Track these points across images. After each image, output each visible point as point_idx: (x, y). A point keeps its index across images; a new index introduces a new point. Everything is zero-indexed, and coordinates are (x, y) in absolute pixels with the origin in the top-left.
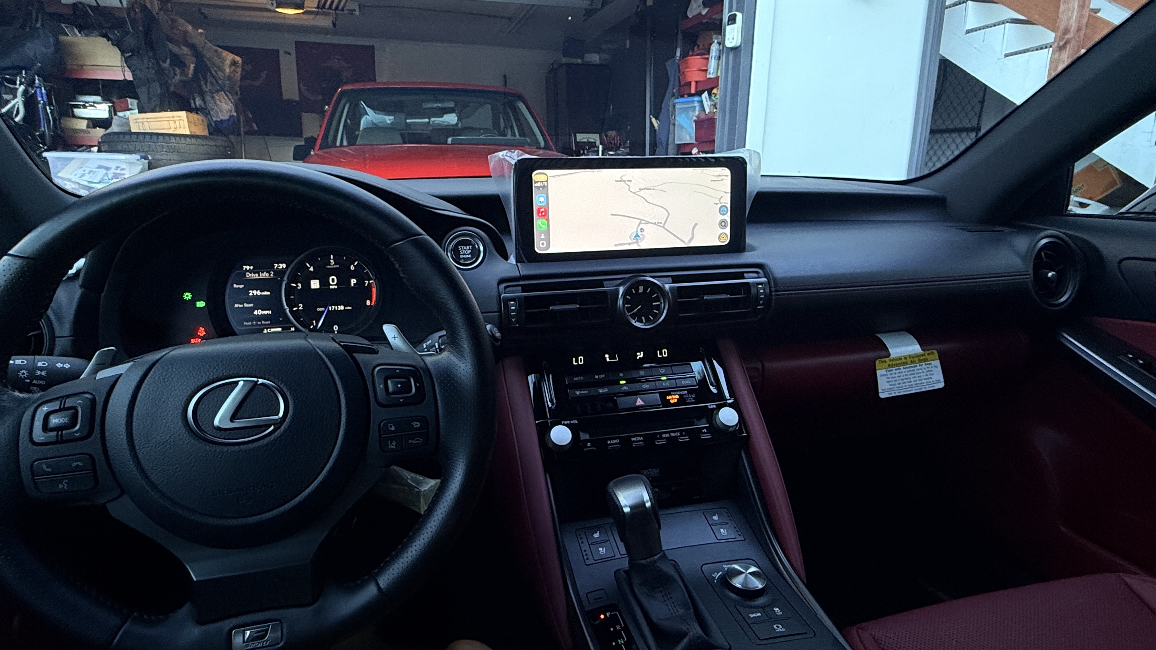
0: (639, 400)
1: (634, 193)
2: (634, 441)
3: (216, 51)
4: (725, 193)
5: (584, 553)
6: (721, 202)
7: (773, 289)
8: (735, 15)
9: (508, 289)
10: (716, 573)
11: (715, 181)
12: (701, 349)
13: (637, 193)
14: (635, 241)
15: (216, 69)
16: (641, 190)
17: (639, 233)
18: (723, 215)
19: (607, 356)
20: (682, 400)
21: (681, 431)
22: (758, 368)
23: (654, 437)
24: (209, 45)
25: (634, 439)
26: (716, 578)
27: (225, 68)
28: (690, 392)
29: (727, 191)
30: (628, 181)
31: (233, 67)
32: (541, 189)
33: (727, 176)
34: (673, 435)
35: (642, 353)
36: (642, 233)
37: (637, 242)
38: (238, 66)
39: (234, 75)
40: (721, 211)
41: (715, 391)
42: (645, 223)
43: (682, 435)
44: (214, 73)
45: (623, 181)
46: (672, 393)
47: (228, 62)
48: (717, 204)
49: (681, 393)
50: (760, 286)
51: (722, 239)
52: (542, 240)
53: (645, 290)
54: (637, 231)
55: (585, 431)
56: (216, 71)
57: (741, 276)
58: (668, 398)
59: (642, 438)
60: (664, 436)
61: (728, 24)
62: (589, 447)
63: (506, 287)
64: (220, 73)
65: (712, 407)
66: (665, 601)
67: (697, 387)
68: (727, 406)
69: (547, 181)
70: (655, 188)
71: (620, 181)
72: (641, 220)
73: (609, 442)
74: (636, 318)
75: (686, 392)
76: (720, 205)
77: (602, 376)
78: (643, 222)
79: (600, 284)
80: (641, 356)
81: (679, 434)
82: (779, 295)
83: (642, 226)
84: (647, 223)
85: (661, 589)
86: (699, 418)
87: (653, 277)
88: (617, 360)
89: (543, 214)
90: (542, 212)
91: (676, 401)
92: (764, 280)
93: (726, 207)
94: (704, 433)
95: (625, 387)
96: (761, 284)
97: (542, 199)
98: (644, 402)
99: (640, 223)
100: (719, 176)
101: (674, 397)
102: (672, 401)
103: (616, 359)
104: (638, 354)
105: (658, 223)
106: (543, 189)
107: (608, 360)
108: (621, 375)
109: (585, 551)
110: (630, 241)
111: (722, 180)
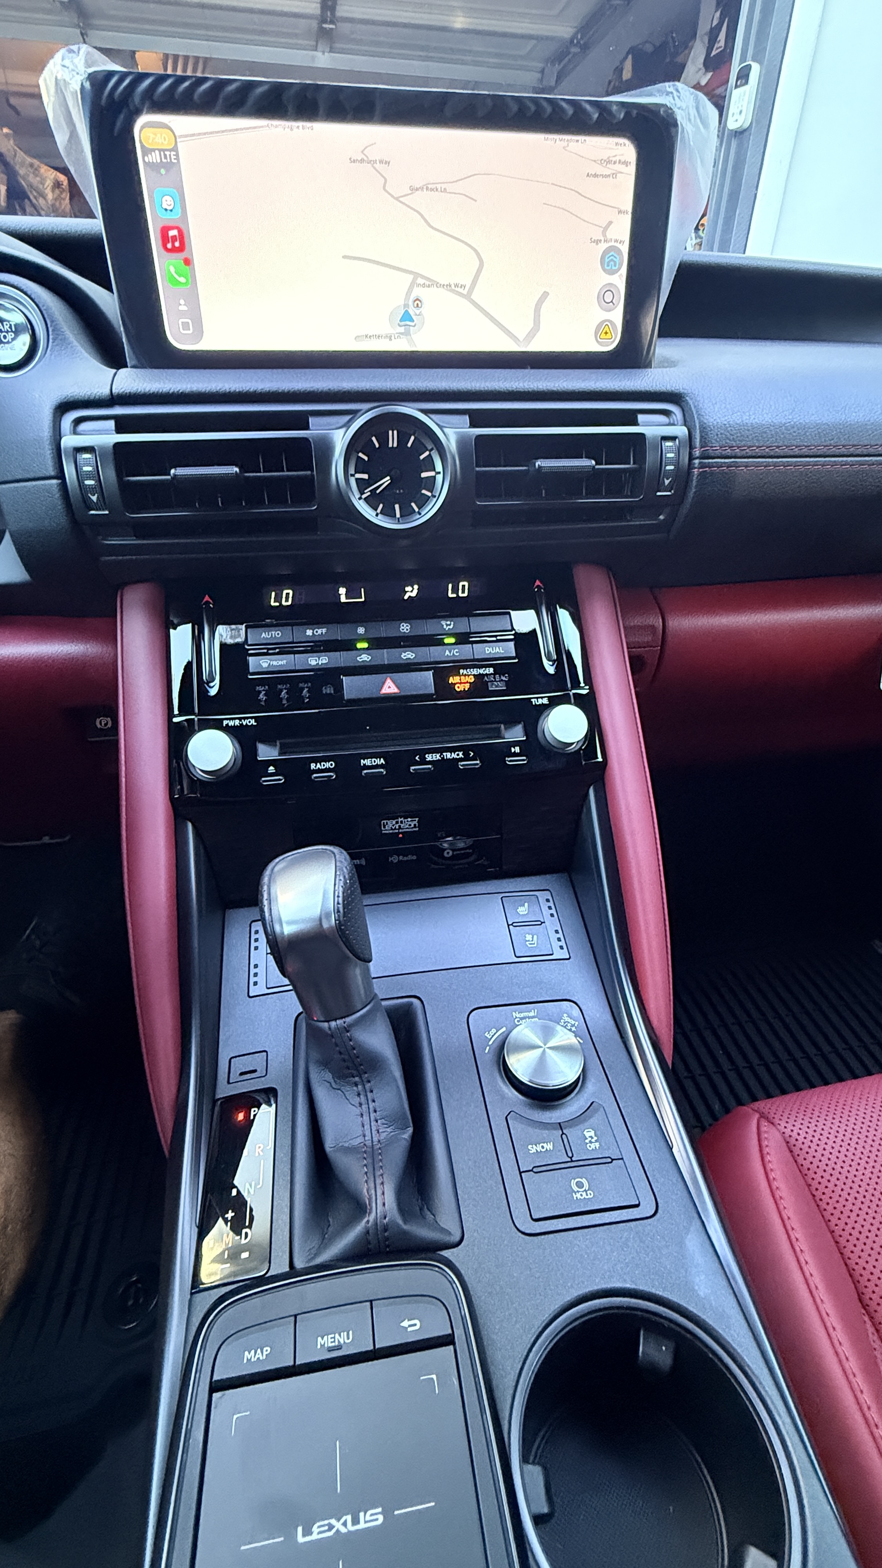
0: (389, 682)
1: (397, 199)
2: (366, 767)
3: (31, 165)
4: (620, 212)
5: (253, 971)
6: (609, 236)
7: (697, 453)
8: (749, 67)
9: (83, 427)
10: (494, 1031)
11: (596, 176)
12: (538, 583)
13: (401, 199)
14: (402, 330)
15: (35, 194)
16: (413, 189)
17: (412, 311)
18: (612, 272)
19: (342, 591)
20: (480, 686)
21: (465, 750)
22: (653, 627)
23: (408, 758)
24: (20, 154)
25: (367, 762)
26: (491, 1043)
27: (46, 191)
28: (500, 669)
29: (623, 208)
30: (381, 162)
31: (57, 191)
32: (163, 171)
33: (626, 163)
34: (448, 755)
35: (416, 587)
36: (418, 312)
37: (407, 333)
38: (64, 190)
39: (60, 203)
40: (607, 263)
41: (551, 670)
42: (424, 285)
43: (466, 758)
44: (34, 201)
45: (369, 162)
46: (461, 671)
47: (49, 183)
48: (597, 242)
49: (481, 671)
50: (669, 444)
51: (603, 336)
52: (182, 314)
53: (402, 440)
54: (406, 305)
55: (269, 741)
56: (35, 198)
57: (630, 418)
58: (451, 680)
59: (382, 761)
60: (429, 757)
61: (736, 87)
62: (272, 775)
63: (78, 421)
64: (41, 201)
65: (540, 701)
66: (361, 1105)
67: (517, 661)
68: (569, 703)
69: (175, 149)
70: (449, 187)
71: (362, 161)
72: (416, 275)
73: (313, 766)
74: (381, 506)
75: (491, 670)
76: (603, 246)
77: (320, 631)
78: (420, 281)
79: (300, 421)
80: (414, 594)
81: (461, 755)
82: (710, 466)
83: (417, 292)
84: (432, 283)
85: (357, 1079)
86: (510, 723)
87: (425, 412)
88: (363, 599)
89: (177, 244)
90: (174, 238)
91: (467, 686)
92: (681, 431)
93: (619, 252)
94: (515, 755)
95: (363, 656)
96: (673, 438)
97: (167, 202)
98: (398, 688)
99: (413, 284)
100: (609, 162)
101: (463, 679)
102: (459, 688)
103: (361, 598)
104: (408, 589)
105: (456, 285)
106: (167, 171)
107: (343, 599)
108: (361, 630)
109: (256, 966)
110: (390, 331)
111: (614, 175)
